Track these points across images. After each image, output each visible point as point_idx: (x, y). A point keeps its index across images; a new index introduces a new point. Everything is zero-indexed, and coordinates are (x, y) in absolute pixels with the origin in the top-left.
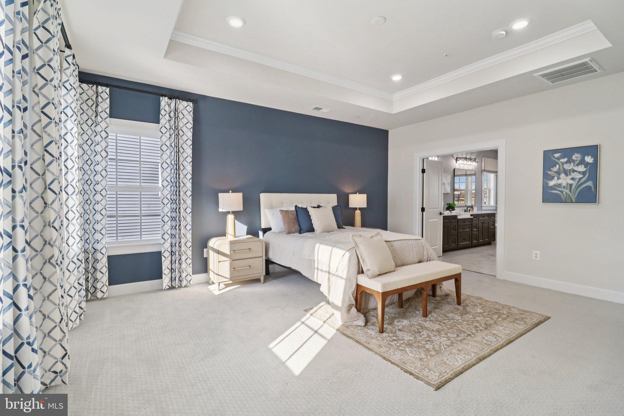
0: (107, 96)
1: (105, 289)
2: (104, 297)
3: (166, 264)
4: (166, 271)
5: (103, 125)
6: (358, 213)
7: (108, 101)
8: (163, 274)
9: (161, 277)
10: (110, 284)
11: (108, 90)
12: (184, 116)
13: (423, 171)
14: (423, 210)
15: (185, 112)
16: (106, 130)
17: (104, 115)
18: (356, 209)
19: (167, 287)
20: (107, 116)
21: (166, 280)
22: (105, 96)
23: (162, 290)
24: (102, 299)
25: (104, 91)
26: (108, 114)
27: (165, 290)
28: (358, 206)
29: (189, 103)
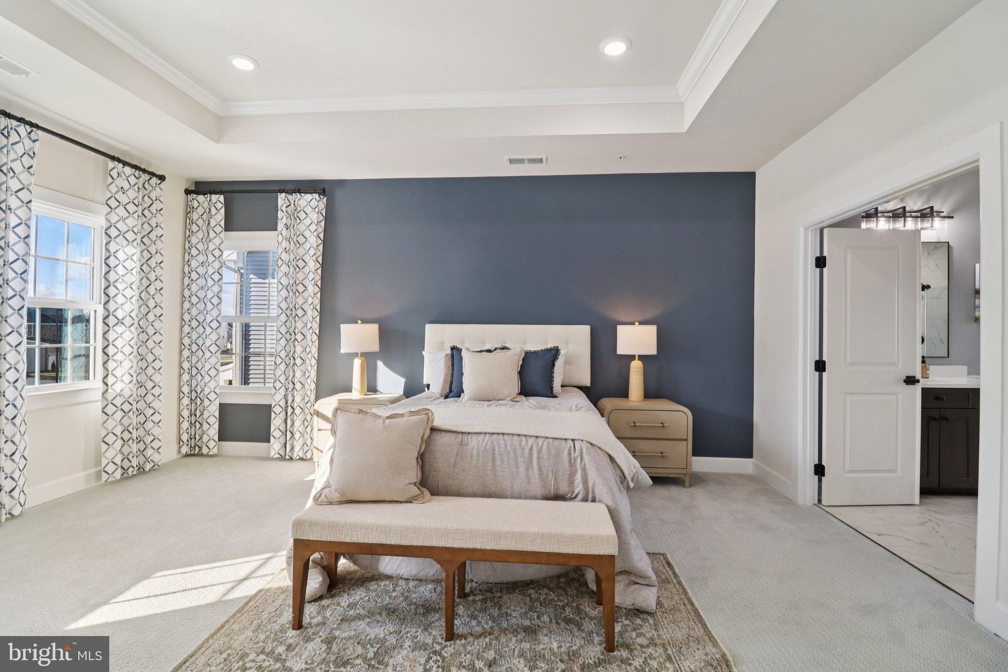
0: (221, 205)
1: (212, 444)
2: (210, 453)
3: (276, 422)
4: (275, 433)
5: (217, 241)
6: (636, 367)
7: (223, 211)
8: (271, 437)
9: (268, 440)
10: (220, 439)
11: (222, 198)
12: (307, 215)
13: (821, 262)
14: (820, 366)
15: (308, 210)
16: (220, 247)
17: (218, 229)
18: (632, 358)
19: (277, 456)
20: (221, 229)
21: (275, 446)
22: (219, 205)
23: (268, 459)
24: (207, 456)
25: (218, 199)
26: (223, 228)
27: (273, 459)
28: (637, 353)
29: (314, 195)
